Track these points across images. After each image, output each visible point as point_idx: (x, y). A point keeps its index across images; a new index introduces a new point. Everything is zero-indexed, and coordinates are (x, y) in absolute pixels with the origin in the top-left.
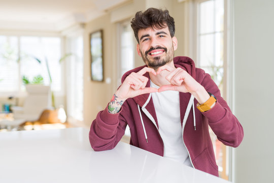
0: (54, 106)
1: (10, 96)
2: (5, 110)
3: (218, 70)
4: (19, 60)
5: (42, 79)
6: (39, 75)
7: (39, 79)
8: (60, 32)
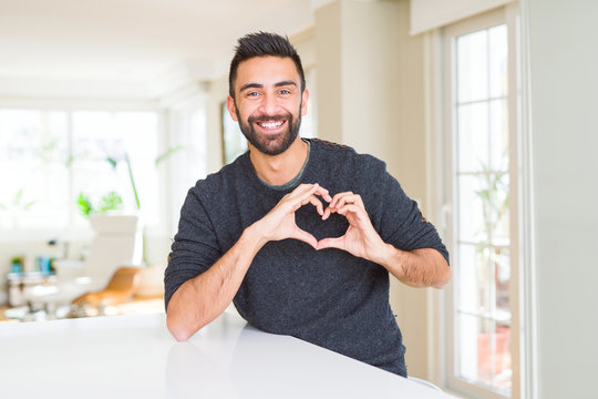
0: (145, 259)
1: (51, 239)
2: (41, 270)
3: (498, 178)
4: (70, 160)
5: (120, 200)
6: (113, 193)
7: (113, 200)
8: (157, 100)
